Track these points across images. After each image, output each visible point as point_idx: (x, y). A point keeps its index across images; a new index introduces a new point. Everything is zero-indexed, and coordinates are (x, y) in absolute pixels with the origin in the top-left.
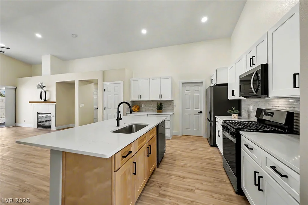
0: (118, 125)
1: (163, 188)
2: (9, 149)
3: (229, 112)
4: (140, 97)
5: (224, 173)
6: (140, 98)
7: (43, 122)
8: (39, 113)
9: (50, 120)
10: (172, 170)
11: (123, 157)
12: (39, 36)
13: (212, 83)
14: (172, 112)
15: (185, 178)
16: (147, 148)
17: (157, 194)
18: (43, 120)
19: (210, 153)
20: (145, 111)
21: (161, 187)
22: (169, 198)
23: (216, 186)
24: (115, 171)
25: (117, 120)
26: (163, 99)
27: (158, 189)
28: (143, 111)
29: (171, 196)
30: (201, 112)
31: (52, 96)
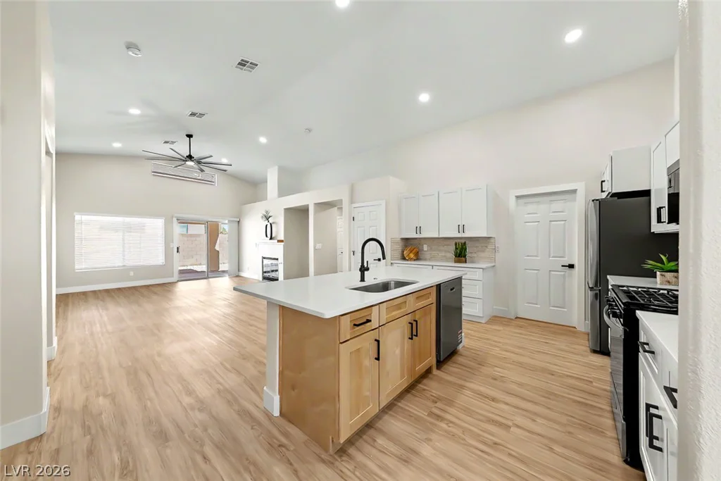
0: (363, 279)
1: (439, 404)
2: (230, 306)
3: (649, 266)
4: (418, 230)
5: (609, 415)
6: (418, 232)
7: (268, 272)
8: (264, 258)
9: (277, 271)
10: (467, 379)
11: (355, 325)
12: (263, 140)
13: (602, 191)
14: (491, 262)
15: (493, 400)
16: (410, 323)
17: (424, 411)
18: (269, 270)
19: (584, 367)
20: (430, 260)
21: (436, 402)
22: (447, 424)
23: (569, 433)
24: (341, 343)
25: (360, 270)
26: (468, 234)
27: (430, 404)
28: (425, 260)
29: (451, 422)
30: (571, 266)
31: (280, 232)
